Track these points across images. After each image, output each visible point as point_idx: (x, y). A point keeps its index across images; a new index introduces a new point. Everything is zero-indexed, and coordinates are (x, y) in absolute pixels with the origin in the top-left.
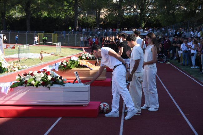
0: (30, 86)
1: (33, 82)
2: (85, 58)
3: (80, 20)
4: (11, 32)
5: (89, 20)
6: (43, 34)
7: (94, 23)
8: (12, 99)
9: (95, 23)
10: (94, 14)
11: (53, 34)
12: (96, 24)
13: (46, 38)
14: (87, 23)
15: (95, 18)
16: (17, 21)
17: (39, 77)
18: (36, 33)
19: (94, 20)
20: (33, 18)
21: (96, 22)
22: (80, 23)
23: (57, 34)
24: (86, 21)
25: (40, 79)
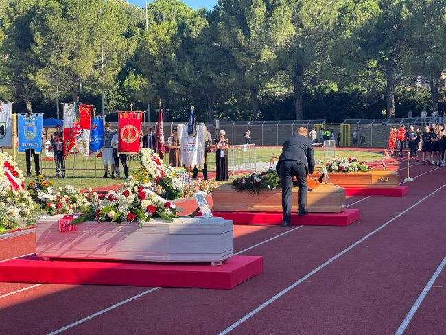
0: (106, 220)
1: (112, 214)
2: (337, 169)
3: (400, 96)
4: (265, 123)
5: (417, 95)
6: (322, 125)
7: (427, 100)
8: (75, 248)
9: (430, 101)
10: (429, 83)
11: (342, 124)
12: (431, 103)
13: (328, 132)
14: (413, 100)
15: (430, 90)
16: (279, 102)
17: (125, 203)
18: (311, 123)
19: (429, 95)
20: (307, 97)
21: (431, 99)
22: (399, 101)
23: (349, 125)
24: (412, 97)
25: (126, 207)
